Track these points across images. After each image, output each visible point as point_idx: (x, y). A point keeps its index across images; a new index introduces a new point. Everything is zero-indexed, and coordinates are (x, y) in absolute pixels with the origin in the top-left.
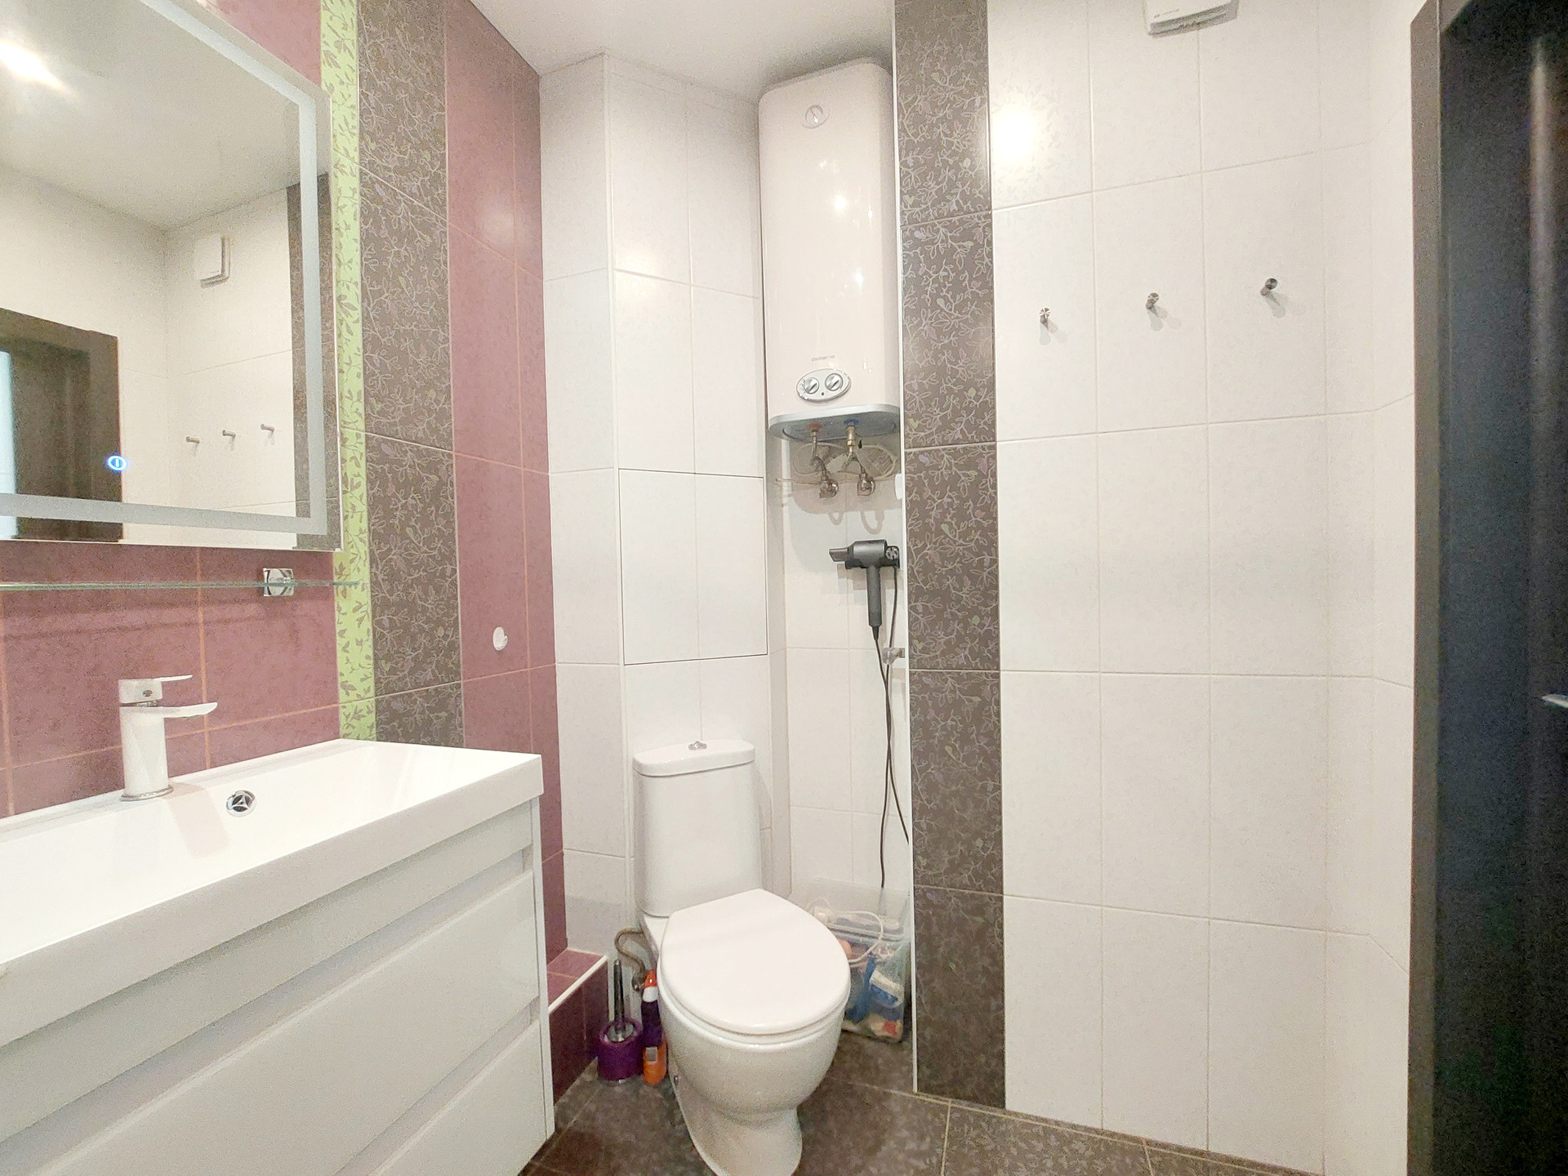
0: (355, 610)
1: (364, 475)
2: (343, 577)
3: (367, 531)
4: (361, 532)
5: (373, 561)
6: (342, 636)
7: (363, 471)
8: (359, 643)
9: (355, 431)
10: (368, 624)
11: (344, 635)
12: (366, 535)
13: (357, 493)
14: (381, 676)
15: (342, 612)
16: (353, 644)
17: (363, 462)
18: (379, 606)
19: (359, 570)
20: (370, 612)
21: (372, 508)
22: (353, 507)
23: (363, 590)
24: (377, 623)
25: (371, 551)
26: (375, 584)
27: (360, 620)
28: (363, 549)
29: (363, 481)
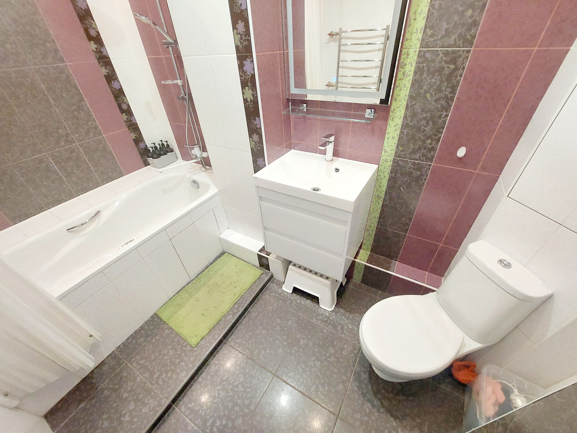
0: (395, 126)
1: (413, 70)
2: (394, 113)
3: (408, 95)
4: (405, 96)
5: (407, 108)
6: (388, 134)
8: (393, 138)
9: (414, 50)
10: (398, 132)
13: (408, 79)
14: (398, 151)
15: (390, 126)
17: (414, 64)
18: (404, 126)
19: (400, 111)
20: (400, 127)
21: (413, 85)
22: (405, 85)
23: (400, 119)
24: (402, 132)
25: (407, 104)
26: (405, 117)
27: (396, 130)
28: (404, 103)
29: (412, 73)
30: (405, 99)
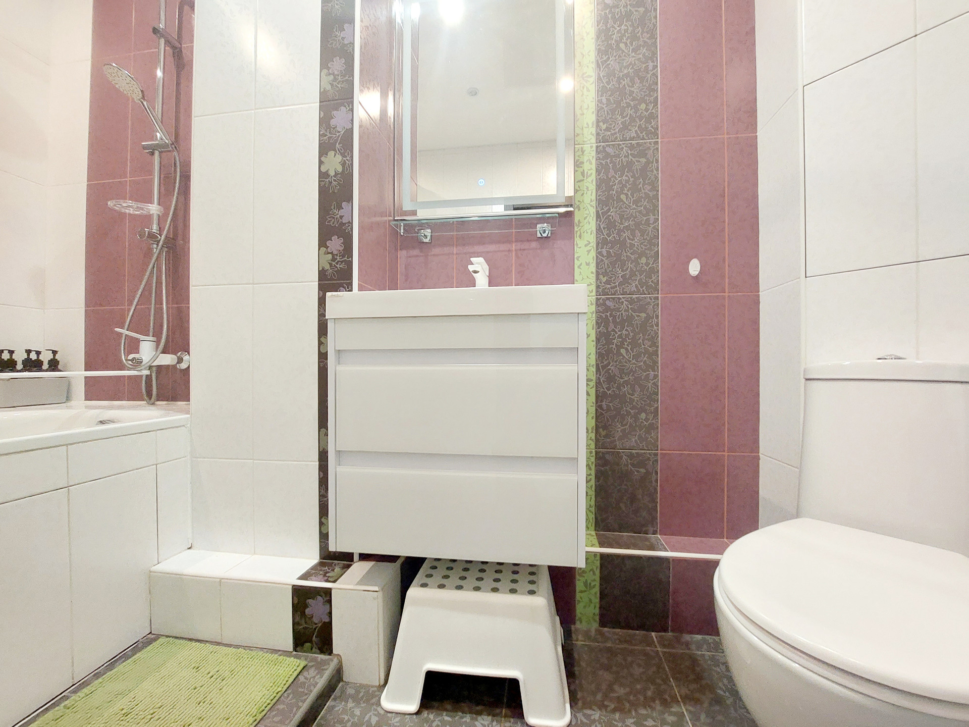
0: (586, 246)
1: (594, 169)
2: (580, 228)
3: (595, 201)
4: (591, 201)
5: (598, 216)
6: (578, 260)
7: (594, 167)
8: (588, 264)
9: (589, 145)
10: (593, 253)
11: (579, 259)
12: (594, 202)
13: (590, 179)
14: (600, 284)
15: (579, 246)
16: (584, 264)
17: (594, 161)
18: (601, 243)
19: (589, 223)
20: (595, 246)
21: (598, 187)
22: (587, 188)
23: (591, 234)
24: (599, 253)
25: (597, 212)
26: (599, 230)
27: (589, 251)
28: (593, 211)
29: (594, 172)
30: (591, 206)
